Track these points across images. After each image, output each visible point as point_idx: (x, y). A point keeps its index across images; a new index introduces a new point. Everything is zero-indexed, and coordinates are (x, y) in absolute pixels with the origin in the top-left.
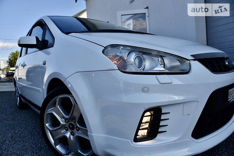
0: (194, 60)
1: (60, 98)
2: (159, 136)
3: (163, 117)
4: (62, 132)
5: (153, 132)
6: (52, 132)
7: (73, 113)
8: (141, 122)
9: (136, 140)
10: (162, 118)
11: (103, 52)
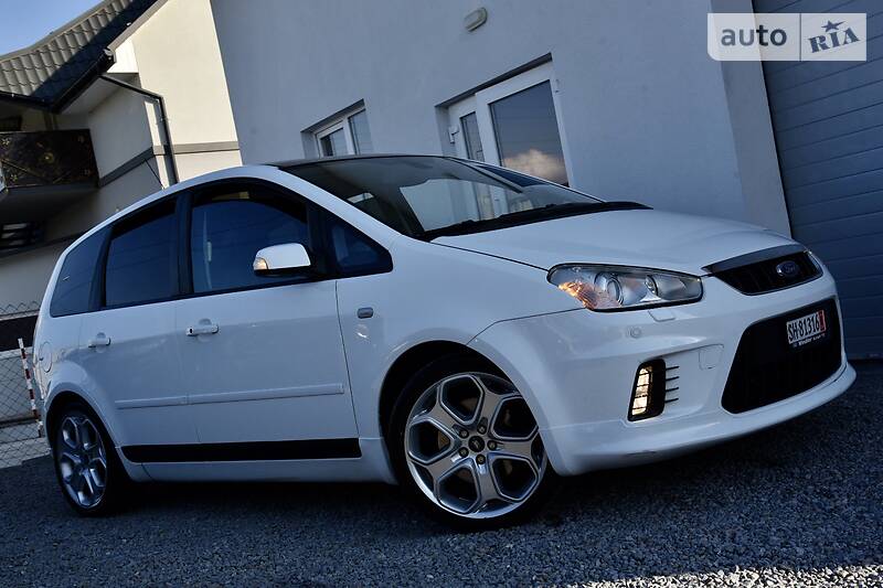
0: (709, 275)
1: (446, 385)
2: (667, 409)
3: (668, 375)
4: (454, 460)
5: (656, 405)
6: (427, 467)
7: (480, 410)
8: (635, 386)
9: (631, 418)
10: (667, 377)
11: (549, 278)
